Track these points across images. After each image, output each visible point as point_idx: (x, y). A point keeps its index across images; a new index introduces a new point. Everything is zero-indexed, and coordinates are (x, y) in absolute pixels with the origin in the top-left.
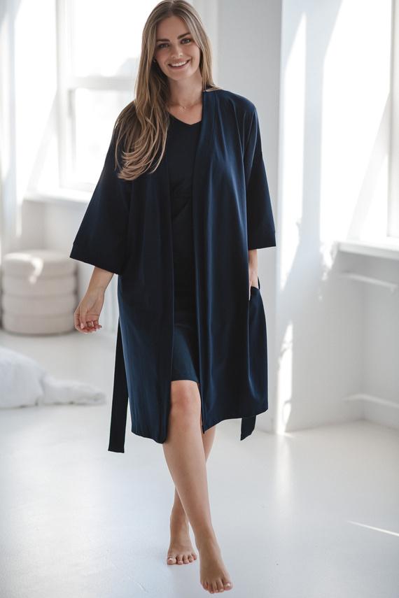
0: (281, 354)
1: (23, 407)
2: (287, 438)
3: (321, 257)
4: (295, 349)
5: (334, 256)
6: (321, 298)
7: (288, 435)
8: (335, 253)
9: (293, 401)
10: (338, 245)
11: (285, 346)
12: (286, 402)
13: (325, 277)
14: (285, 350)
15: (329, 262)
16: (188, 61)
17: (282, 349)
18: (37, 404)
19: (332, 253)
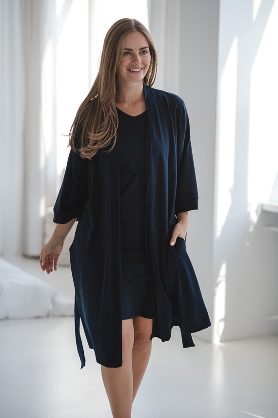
0: (217, 285)
1: (38, 317)
2: (221, 347)
3: (248, 215)
4: (227, 281)
5: (259, 213)
6: (248, 244)
7: (222, 344)
8: (259, 212)
9: (225, 320)
10: (262, 206)
11: (220, 279)
12: (221, 320)
13: (251, 229)
14: (220, 282)
15: (254, 218)
16: (142, 69)
17: (218, 281)
18: (48, 316)
19: (257, 212)
